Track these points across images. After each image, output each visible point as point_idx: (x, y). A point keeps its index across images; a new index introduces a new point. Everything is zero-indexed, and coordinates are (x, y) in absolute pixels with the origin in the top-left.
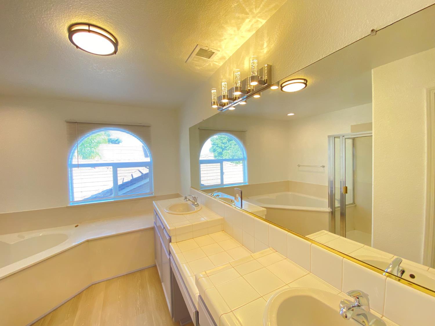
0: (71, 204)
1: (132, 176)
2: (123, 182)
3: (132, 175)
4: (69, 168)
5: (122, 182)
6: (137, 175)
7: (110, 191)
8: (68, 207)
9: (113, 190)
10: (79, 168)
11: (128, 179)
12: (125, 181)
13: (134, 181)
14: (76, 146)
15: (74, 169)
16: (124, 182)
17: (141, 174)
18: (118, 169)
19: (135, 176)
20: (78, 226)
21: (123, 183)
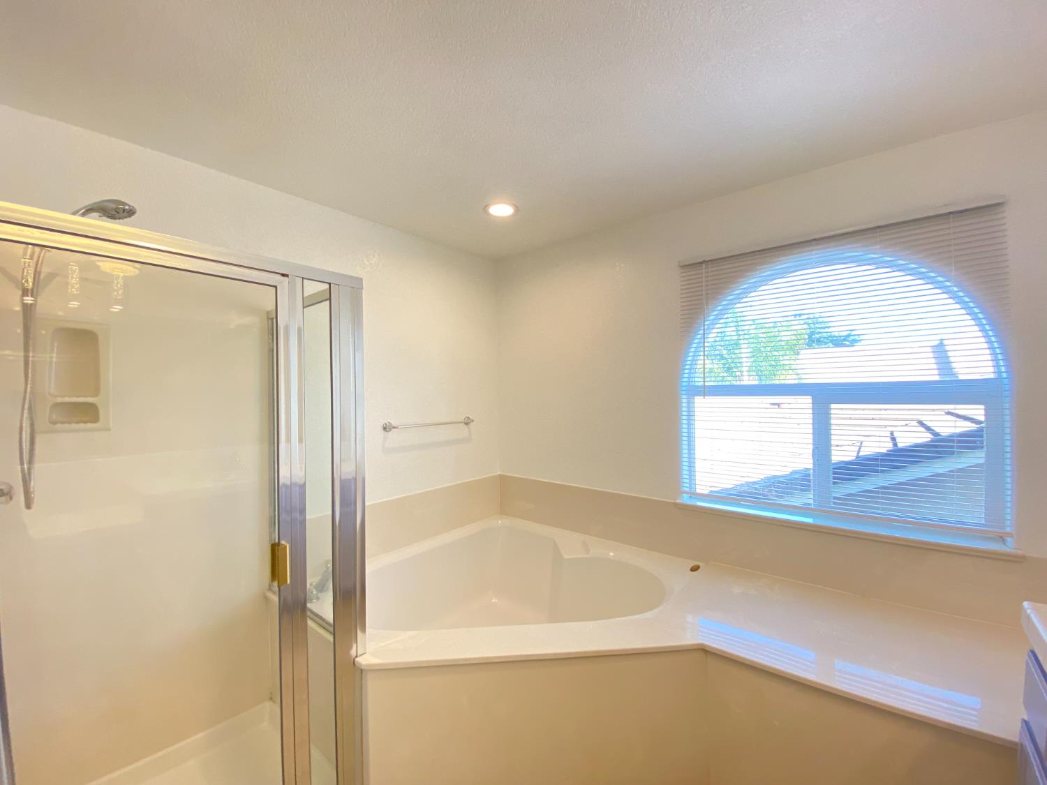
0: (685, 499)
1: (893, 439)
2: (858, 453)
3: (892, 433)
4: (684, 397)
5: (855, 454)
6: (911, 437)
7: (799, 482)
8: (675, 504)
9: (812, 477)
10: (706, 397)
11: (878, 445)
12: (866, 451)
13: (899, 457)
14: (699, 336)
15: (698, 400)
16: (861, 454)
17: (930, 436)
18: (833, 406)
19: (903, 442)
20: (699, 570)
21: (857, 458)
